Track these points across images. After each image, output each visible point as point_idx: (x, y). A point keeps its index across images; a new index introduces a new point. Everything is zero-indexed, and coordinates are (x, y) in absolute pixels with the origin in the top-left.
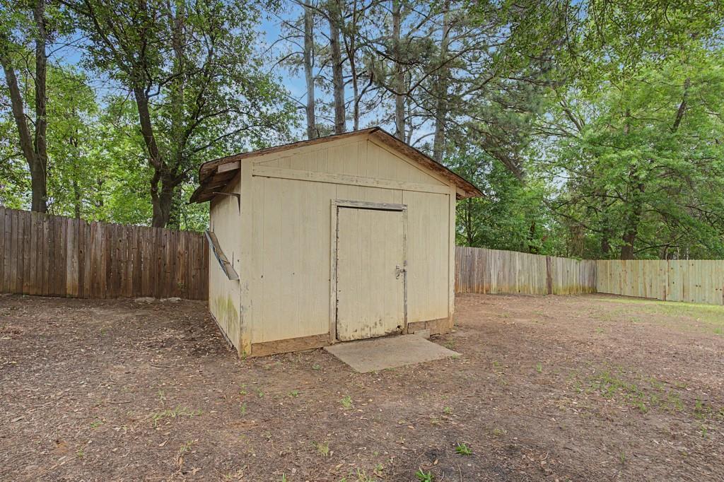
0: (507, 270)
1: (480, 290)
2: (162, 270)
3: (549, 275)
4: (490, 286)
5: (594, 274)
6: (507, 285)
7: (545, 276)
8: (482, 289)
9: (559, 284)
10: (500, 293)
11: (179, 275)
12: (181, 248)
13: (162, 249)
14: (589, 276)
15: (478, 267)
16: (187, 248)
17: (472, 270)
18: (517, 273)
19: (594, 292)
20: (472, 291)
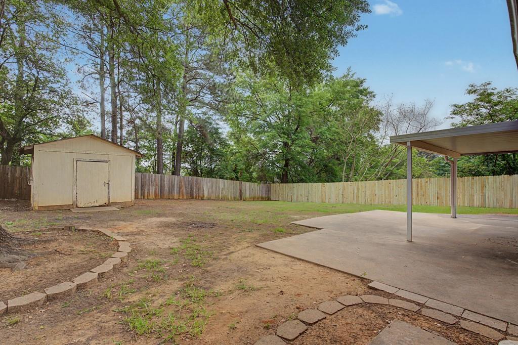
0: (214, 188)
1: (197, 198)
2: (6, 186)
3: (241, 191)
4: (203, 196)
5: (269, 191)
6: (214, 195)
7: (239, 191)
8: (199, 197)
9: (247, 195)
10: (209, 199)
11: (16, 188)
12: (17, 175)
13: (6, 175)
14: (266, 191)
15: (196, 187)
16: (21, 175)
17: (192, 188)
18: (221, 189)
19: (269, 199)
20: (192, 198)
